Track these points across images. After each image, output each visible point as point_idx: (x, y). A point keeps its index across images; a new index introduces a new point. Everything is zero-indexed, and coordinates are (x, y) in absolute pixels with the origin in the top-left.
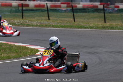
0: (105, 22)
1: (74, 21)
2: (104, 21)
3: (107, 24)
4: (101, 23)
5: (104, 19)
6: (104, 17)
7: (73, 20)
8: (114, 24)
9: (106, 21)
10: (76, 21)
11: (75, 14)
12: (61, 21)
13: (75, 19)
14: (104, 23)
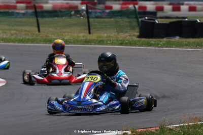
0: (90, 33)
1: (39, 31)
2: (88, 31)
3: (93, 36)
4: (83, 35)
5: (87, 28)
6: (87, 24)
7: (37, 29)
8: (104, 35)
9: (91, 31)
10: (41, 31)
11: (40, 20)
12: (17, 30)
13: (41, 28)
14: (88, 35)
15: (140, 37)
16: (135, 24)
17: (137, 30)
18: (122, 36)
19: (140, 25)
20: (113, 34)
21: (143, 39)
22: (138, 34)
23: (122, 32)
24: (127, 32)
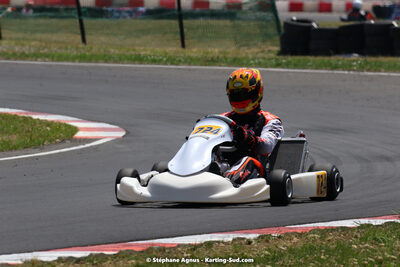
0: (183, 46)
1: (84, 40)
2: (179, 43)
5: (178, 36)
6: (178, 30)
9: (186, 42)
14: (180, 49)
19: (282, 31)
24: (256, 45)
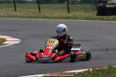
0: (69, 13)
1: (40, 12)
2: (67, 12)
3: (71, 15)
4: (65, 14)
5: (67, 10)
6: (67, 8)
7: (39, 11)
8: (77, 14)
9: (70, 12)
15: (97, 15)
16: (95, 8)
17: (96, 11)
18: (87, 15)
19: (98, 8)
20: (82, 13)
21: (99, 17)
22: (96, 13)
23: (87, 12)
24: (90, 12)
